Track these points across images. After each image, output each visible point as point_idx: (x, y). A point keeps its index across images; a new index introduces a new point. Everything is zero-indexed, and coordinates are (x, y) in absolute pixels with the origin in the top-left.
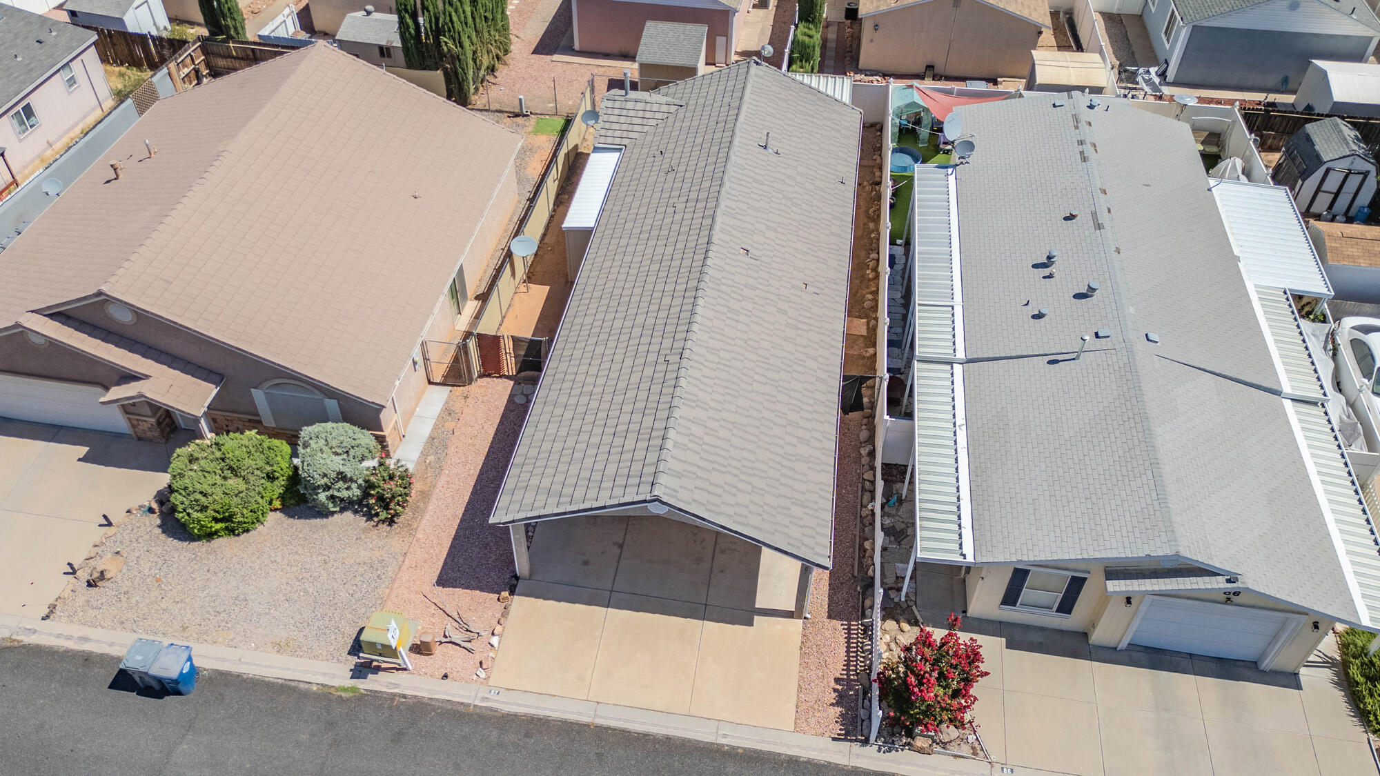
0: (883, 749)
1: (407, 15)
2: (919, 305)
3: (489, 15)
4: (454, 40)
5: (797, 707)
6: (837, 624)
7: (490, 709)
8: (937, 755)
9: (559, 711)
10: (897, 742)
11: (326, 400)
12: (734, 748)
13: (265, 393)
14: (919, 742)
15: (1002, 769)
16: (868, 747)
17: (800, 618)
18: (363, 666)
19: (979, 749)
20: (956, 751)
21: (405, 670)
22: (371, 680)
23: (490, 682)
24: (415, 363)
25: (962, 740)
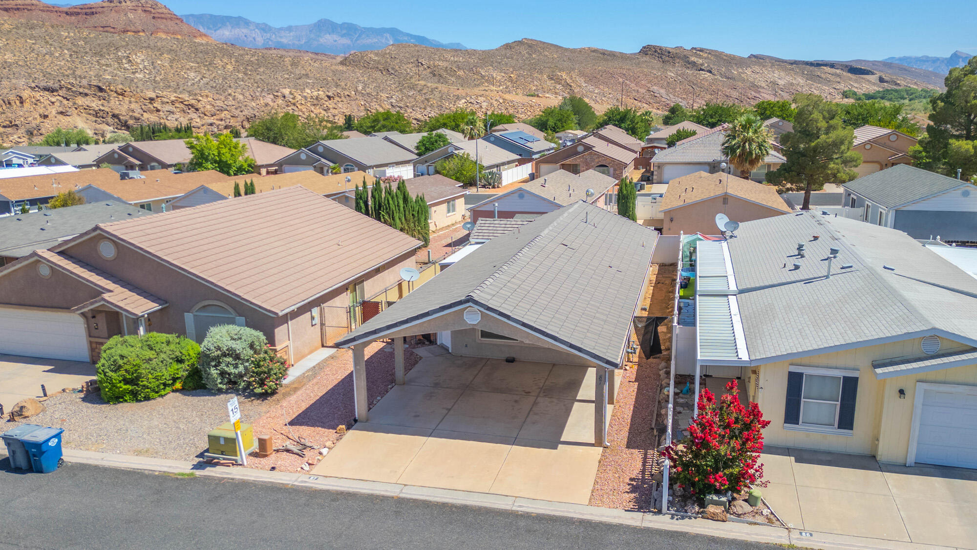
0: (676, 517)
1: (361, 201)
2: (700, 277)
3: (415, 213)
4: (389, 216)
5: (593, 492)
6: (636, 451)
7: (306, 487)
8: (731, 523)
9: (368, 489)
10: (689, 511)
11: (237, 318)
12: (527, 513)
13: (194, 315)
14: (711, 509)
15: (801, 533)
16: (661, 516)
17: (601, 446)
18: (205, 462)
19: (774, 519)
20: (751, 519)
21: (240, 465)
22: (208, 470)
23: (311, 473)
24: (313, 318)
25: (757, 513)
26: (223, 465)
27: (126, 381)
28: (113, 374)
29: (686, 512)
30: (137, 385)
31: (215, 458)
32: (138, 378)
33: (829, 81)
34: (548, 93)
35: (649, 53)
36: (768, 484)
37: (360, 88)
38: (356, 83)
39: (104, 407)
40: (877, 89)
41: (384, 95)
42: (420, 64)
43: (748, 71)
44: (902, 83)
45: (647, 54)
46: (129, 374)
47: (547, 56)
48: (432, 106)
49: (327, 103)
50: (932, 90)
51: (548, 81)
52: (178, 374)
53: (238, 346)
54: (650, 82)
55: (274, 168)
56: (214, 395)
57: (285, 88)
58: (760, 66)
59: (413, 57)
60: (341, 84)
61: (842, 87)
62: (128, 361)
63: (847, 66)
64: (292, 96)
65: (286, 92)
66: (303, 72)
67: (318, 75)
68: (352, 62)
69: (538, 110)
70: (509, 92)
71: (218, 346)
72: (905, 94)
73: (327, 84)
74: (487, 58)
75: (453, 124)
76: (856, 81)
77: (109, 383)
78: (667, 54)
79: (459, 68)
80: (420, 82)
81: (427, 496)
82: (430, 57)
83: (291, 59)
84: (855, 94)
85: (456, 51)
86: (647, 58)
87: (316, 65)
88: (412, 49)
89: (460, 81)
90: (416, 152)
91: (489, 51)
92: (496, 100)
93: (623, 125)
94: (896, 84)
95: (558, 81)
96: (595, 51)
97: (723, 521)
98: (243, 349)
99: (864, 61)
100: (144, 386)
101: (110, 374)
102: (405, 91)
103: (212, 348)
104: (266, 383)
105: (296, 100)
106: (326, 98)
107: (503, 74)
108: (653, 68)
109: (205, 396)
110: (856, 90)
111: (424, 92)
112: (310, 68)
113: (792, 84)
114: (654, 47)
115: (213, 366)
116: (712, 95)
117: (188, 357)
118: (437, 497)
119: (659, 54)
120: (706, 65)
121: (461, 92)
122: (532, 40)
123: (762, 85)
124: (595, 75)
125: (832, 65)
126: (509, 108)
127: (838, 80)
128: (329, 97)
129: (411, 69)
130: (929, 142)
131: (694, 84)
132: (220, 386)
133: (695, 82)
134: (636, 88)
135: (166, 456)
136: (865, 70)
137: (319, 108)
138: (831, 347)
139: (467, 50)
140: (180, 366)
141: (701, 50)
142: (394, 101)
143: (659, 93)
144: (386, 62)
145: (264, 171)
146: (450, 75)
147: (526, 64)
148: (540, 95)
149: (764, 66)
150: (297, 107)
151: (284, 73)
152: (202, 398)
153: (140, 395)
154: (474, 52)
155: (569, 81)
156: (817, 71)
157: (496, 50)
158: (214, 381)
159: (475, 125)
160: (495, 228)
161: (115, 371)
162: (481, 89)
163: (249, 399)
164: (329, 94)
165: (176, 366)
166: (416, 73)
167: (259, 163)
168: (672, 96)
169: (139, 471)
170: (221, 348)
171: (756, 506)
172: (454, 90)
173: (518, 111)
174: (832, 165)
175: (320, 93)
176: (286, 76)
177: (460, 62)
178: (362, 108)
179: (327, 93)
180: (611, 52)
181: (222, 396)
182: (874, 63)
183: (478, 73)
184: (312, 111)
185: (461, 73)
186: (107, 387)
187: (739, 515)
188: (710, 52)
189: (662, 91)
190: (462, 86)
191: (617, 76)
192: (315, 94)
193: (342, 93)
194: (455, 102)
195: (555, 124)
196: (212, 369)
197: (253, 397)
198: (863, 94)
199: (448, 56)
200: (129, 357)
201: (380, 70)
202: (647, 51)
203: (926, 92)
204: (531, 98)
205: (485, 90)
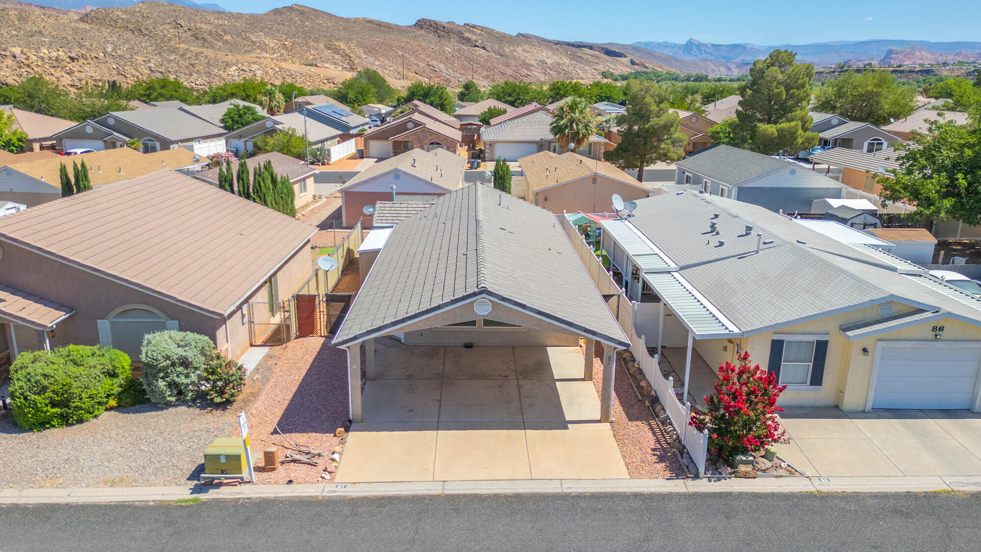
0: (713, 480)
4: (261, 199)
5: (626, 466)
6: (639, 423)
7: (338, 497)
8: (761, 478)
9: (408, 490)
10: (723, 472)
11: (168, 321)
12: (581, 493)
13: (112, 323)
14: (743, 468)
15: (820, 480)
16: (699, 480)
17: (607, 422)
18: (204, 485)
19: (793, 470)
20: (775, 473)
21: (249, 482)
22: (213, 493)
23: (336, 481)
24: (243, 316)
25: (777, 467)
26: (227, 484)
27: (54, 404)
28: (36, 397)
29: (720, 473)
30: (68, 407)
31: (214, 479)
32: (68, 400)
33: (590, 62)
34: (327, 63)
35: (425, 27)
36: (790, 440)
37: (109, 49)
38: (104, 43)
39: (26, 435)
40: (630, 71)
41: (140, 59)
42: (179, 26)
43: (519, 50)
44: (649, 65)
45: (422, 28)
46: (58, 395)
47: (320, 24)
48: (198, 72)
49: (70, 65)
50: (674, 73)
51: (325, 51)
52: (112, 390)
53: (190, 354)
54: (429, 56)
55: (50, 143)
56: (162, 409)
57: (15, 46)
58: (529, 45)
59: (169, 17)
60: (84, 44)
61: (601, 67)
62: (56, 381)
63: (603, 49)
64: (24, 57)
65: (17, 51)
66: (35, 29)
67: (55, 33)
68: (94, 19)
69: (318, 80)
70: (285, 60)
71: (167, 355)
72: (653, 76)
73: (68, 43)
74: (255, 22)
75: (244, 94)
76: (612, 63)
77: (33, 408)
78: (441, 28)
79: (226, 33)
80: (181, 46)
81: (473, 489)
82: (190, 19)
83: (17, 13)
84: (612, 74)
85: (219, 13)
86: (422, 32)
87: (51, 21)
88: (168, 8)
89: (228, 46)
90: (222, 125)
91: (257, 16)
92: (271, 68)
93: (427, 100)
94: (645, 67)
95: (336, 51)
96: (370, 22)
97: (755, 478)
98: (195, 356)
99: (616, 44)
100: (77, 407)
101: (33, 397)
102: (164, 54)
103: (160, 358)
104: (226, 391)
105: (31, 61)
106: (68, 60)
107: (276, 41)
108: (430, 42)
109: (151, 411)
110: (613, 71)
111: (187, 56)
112: (43, 24)
113: (559, 64)
114: (429, 21)
115: (162, 378)
116: (488, 71)
117: (122, 370)
118: (484, 489)
119: (434, 28)
120: (480, 41)
121: (230, 58)
122: (302, 6)
123: (533, 63)
124: (374, 46)
125: (591, 47)
126: (287, 78)
127: (597, 61)
128: (72, 59)
129: (168, 30)
130: (738, 125)
131: (471, 60)
132: (168, 399)
133: (471, 58)
134: (416, 62)
135: (148, 483)
136: (618, 53)
137: (61, 71)
138: (811, 316)
139: (231, 13)
140: (115, 380)
141: (474, 27)
142: (153, 65)
143: (439, 68)
144: (137, 21)
145: (36, 146)
146: (216, 39)
147: (299, 32)
148: (319, 65)
149: (533, 45)
150: (33, 69)
151: (10, 28)
152: (147, 414)
153: (72, 418)
154: (238, 17)
155: (348, 52)
156: (579, 52)
157: (265, 14)
158: (162, 393)
159: (275, 97)
160: (397, 212)
161: (39, 394)
162: (253, 56)
163: (206, 410)
164: (72, 55)
165: (108, 381)
166: (175, 35)
167: (31, 137)
168: (451, 72)
169: (127, 503)
170: (170, 357)
171: (773, 461)
172: (222, 56)
173: (296, 81)
174: (663, 146)
175: (60, 53)
176: (14, 33)
177: (225, 25)
178: (115, 72)
179: (69, 54)
180: (386, 23)
181: (170, 409)
182: (625, 46)
183: (247, 39)
184: (51, 74)
185: (228, 37)
186: (29, 413)
187: (764, 471)
188: (483, 29)
189: (442, 66)
190: (231, 52)
191: (396, 49)
192: (54, 54)
193: (88, 55)
194: (225, 69)
195: (356, 97)
196: (160, 380)
197: (210, 407)
198: (619, 75)
199: (212, 18)
200: (55, 376)
201: (131, 30)
202: (422, 24)
203: (670, 74)
204: (309, 68)
205: (257, 57)
